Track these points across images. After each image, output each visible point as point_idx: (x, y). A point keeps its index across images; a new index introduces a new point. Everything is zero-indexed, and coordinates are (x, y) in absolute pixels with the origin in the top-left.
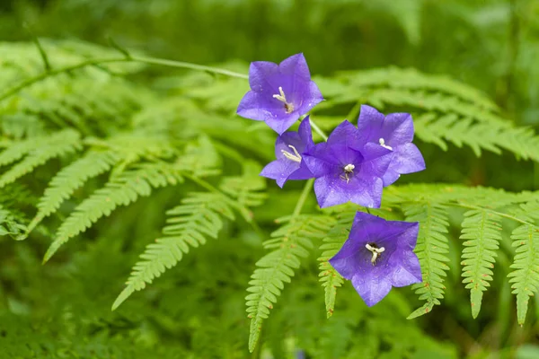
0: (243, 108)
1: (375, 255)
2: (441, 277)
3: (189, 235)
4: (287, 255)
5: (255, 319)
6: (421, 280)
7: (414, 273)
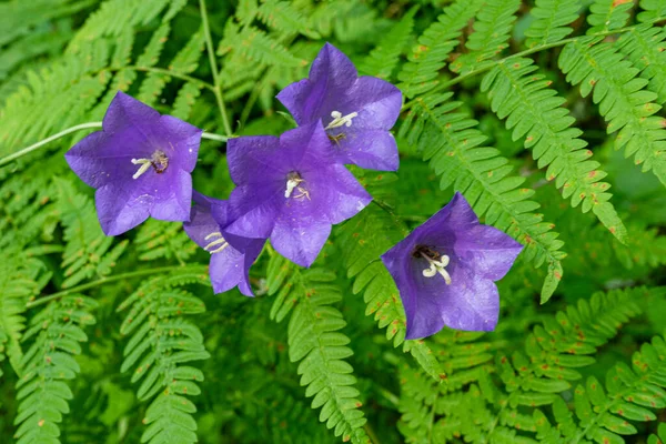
0: (108, 222)
2: (536, 212)
3: (175, 379)
4: (316, 314)
5: (354, 436)
6: (521, 246)
7: (505, 246)
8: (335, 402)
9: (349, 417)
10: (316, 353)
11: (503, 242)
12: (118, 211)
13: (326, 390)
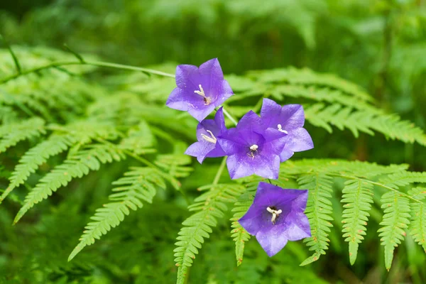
0: (171, 101)
1: (274, 216)
2: (327, 232)
3: (130, 201)
4: (207, 216)
5: (181, 267)
6: (310, 235)
7: (305, 230)
8: (185, 249)
9: (186, 259)
10: (194, 228)
11: (305, 228)
12: (178, 101)
13: (186, 242)
